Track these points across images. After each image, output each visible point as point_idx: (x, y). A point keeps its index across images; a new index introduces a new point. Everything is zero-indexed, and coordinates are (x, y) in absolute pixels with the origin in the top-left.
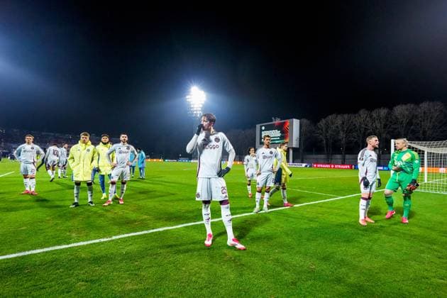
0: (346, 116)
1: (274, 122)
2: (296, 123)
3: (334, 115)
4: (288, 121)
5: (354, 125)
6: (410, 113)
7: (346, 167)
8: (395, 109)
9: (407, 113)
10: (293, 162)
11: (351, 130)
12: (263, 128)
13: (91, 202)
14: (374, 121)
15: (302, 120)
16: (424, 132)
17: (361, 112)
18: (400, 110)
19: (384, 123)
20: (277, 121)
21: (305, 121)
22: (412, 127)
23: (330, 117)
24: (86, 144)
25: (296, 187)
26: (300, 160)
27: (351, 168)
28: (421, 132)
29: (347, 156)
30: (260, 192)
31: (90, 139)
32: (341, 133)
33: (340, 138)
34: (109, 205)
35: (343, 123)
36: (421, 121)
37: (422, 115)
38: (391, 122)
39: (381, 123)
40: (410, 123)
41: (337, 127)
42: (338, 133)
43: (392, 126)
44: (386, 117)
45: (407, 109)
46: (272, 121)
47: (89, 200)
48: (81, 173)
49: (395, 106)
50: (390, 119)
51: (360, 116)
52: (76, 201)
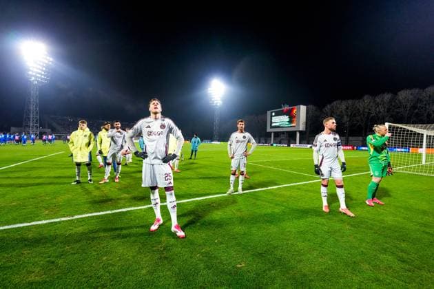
0: (350, 102)
1: (283, 109)
2: (303, 109)
3: (339, 102)
4: (296, 107)
5: (359, 109)
6: (415, 97)
7: (349, 148)
8: (399, 93)
9: (411, 97)
10: (300, 143)
11: (355, 114)
12: (273, 114)
13: (90, 180)
14: (378, 105)
15: (309, 106)
16: (429, 115)
17: (366, 97)
18: (404, 95)
19: (387, 107)
20: (286, 108)
21: (311, 107)
22: (417, 110)
23: (335, 103)
24: (84, 130)
25: (288, 167)
26: (306, 142)
27: (353, 149)
28: (426, 115)
29: (350, 138)
30: (234, 174)
31: (88, 126)
32: (345, 117)
33: (343, 121)
34: (105, 183)
35: (347, 108)
36: (426, 105)
37: (427, 98)
38: (394, 106)
39: (384, 107)
40: (414, 107)
41: (341, 112)
42: (342, 117)
43: (396, 110)
44: (390, 102)
45: (411, 94)
46: (281, 107)
47: (89, 178)
48: (79, 155)
49: (400, 91)
50: (393, 104)
51: (364, 101)
52: (77, 179)
